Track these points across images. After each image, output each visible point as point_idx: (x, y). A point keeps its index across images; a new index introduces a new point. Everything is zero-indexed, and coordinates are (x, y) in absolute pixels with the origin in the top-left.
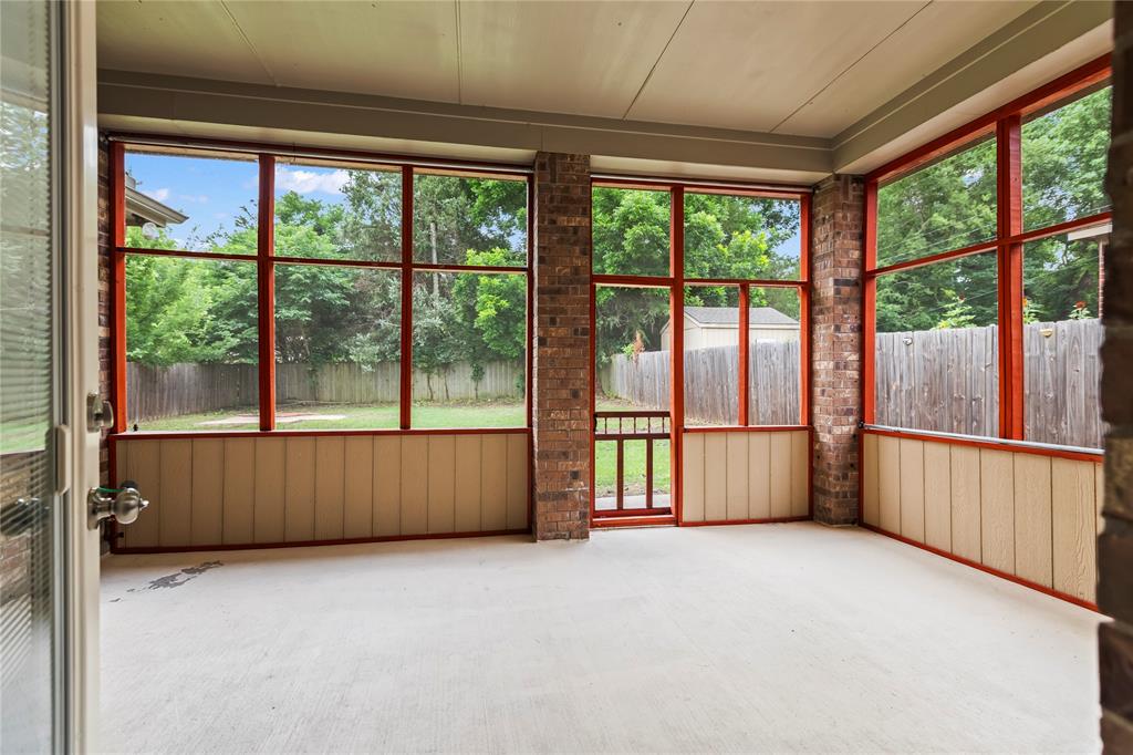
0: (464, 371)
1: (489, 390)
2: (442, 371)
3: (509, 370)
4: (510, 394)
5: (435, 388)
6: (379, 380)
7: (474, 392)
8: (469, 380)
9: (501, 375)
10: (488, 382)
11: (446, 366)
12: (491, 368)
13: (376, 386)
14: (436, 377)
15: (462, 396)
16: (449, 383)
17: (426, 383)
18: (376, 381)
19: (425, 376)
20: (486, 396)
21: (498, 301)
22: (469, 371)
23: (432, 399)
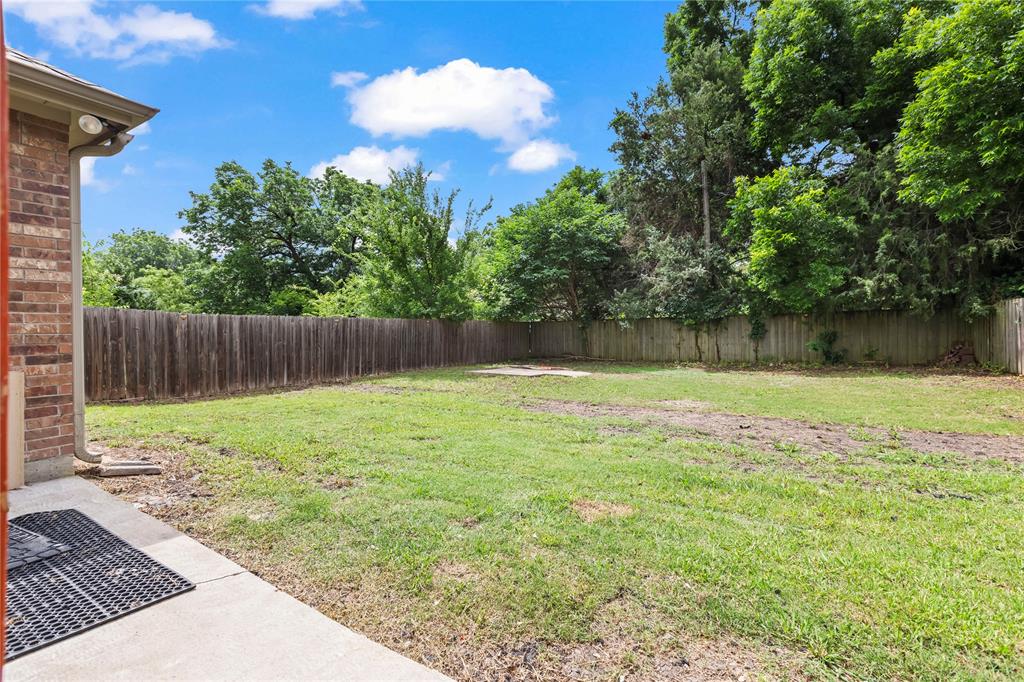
0: (740, 328)
1: (773, 352)
2: (713, 328)
3: (804, 328)
4: (804, 359)
5: (704, 347)
6: (644, 337)
7: (753, 354)
8: (746, 340)
9: (791, 334)
10: (773, 343)
11: (717, 322)
12: (776, 325)
13: (641, 343)
14: (705, 335)
15: (738, 358)
16: (722, 342)
17: (694, 341)
18: (641, 338)
19: (693, 334)
20: (768, 359)
21: (779, 236)
22: (747, 329)
23: (700, 360)
